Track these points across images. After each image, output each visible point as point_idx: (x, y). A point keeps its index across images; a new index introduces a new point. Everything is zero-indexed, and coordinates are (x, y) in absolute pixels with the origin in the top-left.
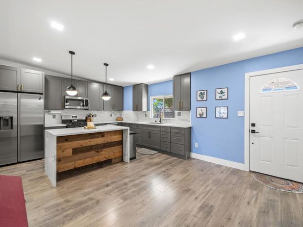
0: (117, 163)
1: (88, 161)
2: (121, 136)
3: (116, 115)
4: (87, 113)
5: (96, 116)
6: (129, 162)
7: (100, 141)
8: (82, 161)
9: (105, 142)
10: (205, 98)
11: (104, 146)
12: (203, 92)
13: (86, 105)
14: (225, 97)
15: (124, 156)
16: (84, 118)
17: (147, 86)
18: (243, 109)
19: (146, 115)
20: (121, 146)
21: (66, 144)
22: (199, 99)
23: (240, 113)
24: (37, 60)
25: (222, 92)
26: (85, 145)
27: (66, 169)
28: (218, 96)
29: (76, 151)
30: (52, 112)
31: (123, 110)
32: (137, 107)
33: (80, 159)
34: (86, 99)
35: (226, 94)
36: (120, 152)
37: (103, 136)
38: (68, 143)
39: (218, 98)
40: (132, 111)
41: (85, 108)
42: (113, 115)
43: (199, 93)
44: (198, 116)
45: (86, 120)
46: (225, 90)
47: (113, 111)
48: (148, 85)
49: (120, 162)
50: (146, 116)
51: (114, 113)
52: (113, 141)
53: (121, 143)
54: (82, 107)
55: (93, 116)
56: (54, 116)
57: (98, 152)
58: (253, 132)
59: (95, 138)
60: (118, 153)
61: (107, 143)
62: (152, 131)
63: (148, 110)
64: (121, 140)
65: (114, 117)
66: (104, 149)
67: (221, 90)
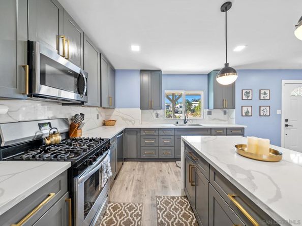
10: (250, 98)
12: (248, 91)
14: (268, 98)
18: (280, 108)
19: (157, 115)
22: (244, 97)
23: (278, 112)
25: (265, 93)
28: (262, 96)
31: (114, 108)
35: (268, 95)
39: (262, 98)
42: (99, 116)
43: (244, 92)
44: (244, 114)
46: (267, 92)
47: (99, 110)
58: (287, 125)
65: (101, 119)
67: (264, 91)
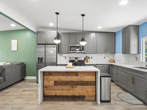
0: (90, 101)
1: (65, 93)
2: (94, 77)
3: (110, 57)
5: (92, 58)
6: (99, 104)
7: (74, 78)
8: (60, 91)
9: (79, 80)
13: (83, 50)
19: (136, 58)
20: (94, 87)
21: (50, 77)
24: (51, 25)
26: (62, 80)
27: (50, 95)
29: (56, 83)
30: (63, 55)
31: (115, 53)
33: (59, 90)
37: (77, 75)
38: (51, 77)
40: (121, 54)
41: (82, 52)
45: (84, 61)
48: (138, 26)
49: (93, 101)
50: (136, 60)
51: (107, 56)
54: (80, 52)
56: (66, 58)
57: (73, 87)
59: (70, 75)
60: (91, 93)
62: (136, 77)
63: (139, 53)
64: (94, 80)
66: (79, 86)
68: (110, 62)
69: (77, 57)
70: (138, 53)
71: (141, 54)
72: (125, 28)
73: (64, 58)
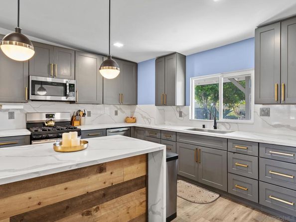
2: (143, 165)
3: (125, 112)
4: (73, 108)
5: (89, 114)
9: (108, 185)
11: (104, 195)
15: (150, 213)
16: (69, 119)
17: (183, 58)
19: (181, 112)
20: (144, 190)
31: (137, 104)
32: (164, 98)
34: (73, 82)
36: (141, 203)
41: (69, 99)
42: (119, 112)
45: (71, 122)
47: (118, 106)
48: (185, 56)
50: (181, 116)
51: (121, 109)
52: (127, 179)
53: (143, 182)
54: (64, 98)
55: (84, 115)
56: (11, 115)
57: (89, 213)
60: (138, 209)
61: (112, 186)
64: (144, 174)
65: (122, 116)
68: (126, 121)
69: (50, 112)
70: (185, 105)
71: (190, 107)
72: (165, 57)
73: (7, 115)
